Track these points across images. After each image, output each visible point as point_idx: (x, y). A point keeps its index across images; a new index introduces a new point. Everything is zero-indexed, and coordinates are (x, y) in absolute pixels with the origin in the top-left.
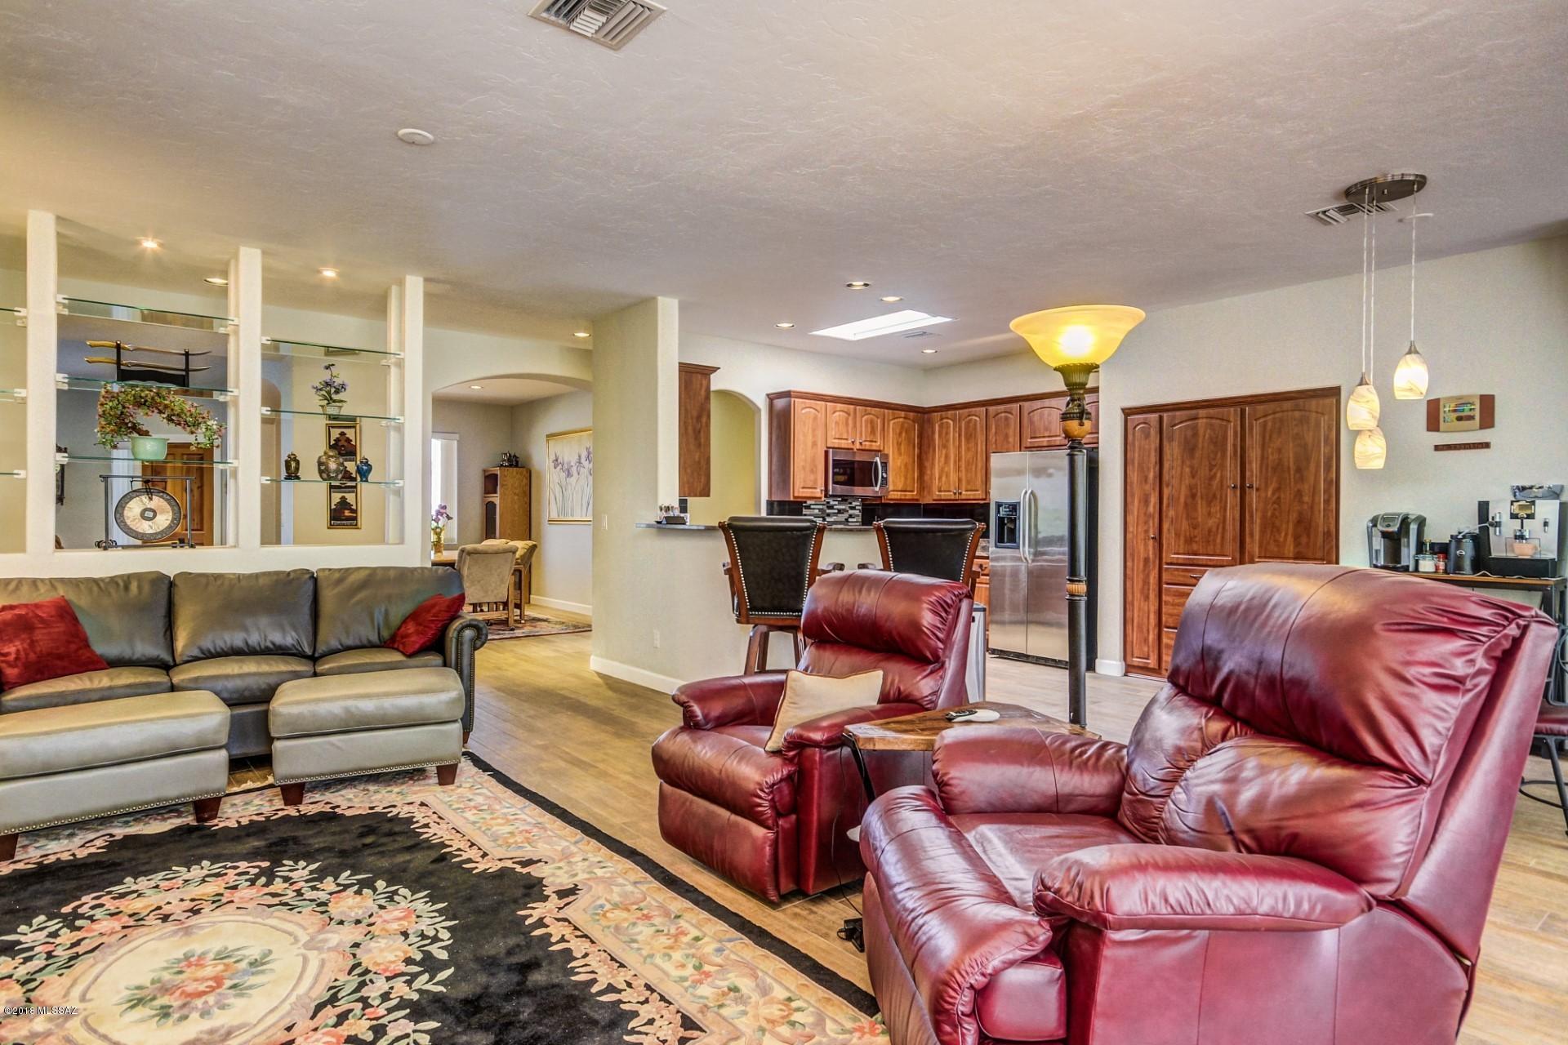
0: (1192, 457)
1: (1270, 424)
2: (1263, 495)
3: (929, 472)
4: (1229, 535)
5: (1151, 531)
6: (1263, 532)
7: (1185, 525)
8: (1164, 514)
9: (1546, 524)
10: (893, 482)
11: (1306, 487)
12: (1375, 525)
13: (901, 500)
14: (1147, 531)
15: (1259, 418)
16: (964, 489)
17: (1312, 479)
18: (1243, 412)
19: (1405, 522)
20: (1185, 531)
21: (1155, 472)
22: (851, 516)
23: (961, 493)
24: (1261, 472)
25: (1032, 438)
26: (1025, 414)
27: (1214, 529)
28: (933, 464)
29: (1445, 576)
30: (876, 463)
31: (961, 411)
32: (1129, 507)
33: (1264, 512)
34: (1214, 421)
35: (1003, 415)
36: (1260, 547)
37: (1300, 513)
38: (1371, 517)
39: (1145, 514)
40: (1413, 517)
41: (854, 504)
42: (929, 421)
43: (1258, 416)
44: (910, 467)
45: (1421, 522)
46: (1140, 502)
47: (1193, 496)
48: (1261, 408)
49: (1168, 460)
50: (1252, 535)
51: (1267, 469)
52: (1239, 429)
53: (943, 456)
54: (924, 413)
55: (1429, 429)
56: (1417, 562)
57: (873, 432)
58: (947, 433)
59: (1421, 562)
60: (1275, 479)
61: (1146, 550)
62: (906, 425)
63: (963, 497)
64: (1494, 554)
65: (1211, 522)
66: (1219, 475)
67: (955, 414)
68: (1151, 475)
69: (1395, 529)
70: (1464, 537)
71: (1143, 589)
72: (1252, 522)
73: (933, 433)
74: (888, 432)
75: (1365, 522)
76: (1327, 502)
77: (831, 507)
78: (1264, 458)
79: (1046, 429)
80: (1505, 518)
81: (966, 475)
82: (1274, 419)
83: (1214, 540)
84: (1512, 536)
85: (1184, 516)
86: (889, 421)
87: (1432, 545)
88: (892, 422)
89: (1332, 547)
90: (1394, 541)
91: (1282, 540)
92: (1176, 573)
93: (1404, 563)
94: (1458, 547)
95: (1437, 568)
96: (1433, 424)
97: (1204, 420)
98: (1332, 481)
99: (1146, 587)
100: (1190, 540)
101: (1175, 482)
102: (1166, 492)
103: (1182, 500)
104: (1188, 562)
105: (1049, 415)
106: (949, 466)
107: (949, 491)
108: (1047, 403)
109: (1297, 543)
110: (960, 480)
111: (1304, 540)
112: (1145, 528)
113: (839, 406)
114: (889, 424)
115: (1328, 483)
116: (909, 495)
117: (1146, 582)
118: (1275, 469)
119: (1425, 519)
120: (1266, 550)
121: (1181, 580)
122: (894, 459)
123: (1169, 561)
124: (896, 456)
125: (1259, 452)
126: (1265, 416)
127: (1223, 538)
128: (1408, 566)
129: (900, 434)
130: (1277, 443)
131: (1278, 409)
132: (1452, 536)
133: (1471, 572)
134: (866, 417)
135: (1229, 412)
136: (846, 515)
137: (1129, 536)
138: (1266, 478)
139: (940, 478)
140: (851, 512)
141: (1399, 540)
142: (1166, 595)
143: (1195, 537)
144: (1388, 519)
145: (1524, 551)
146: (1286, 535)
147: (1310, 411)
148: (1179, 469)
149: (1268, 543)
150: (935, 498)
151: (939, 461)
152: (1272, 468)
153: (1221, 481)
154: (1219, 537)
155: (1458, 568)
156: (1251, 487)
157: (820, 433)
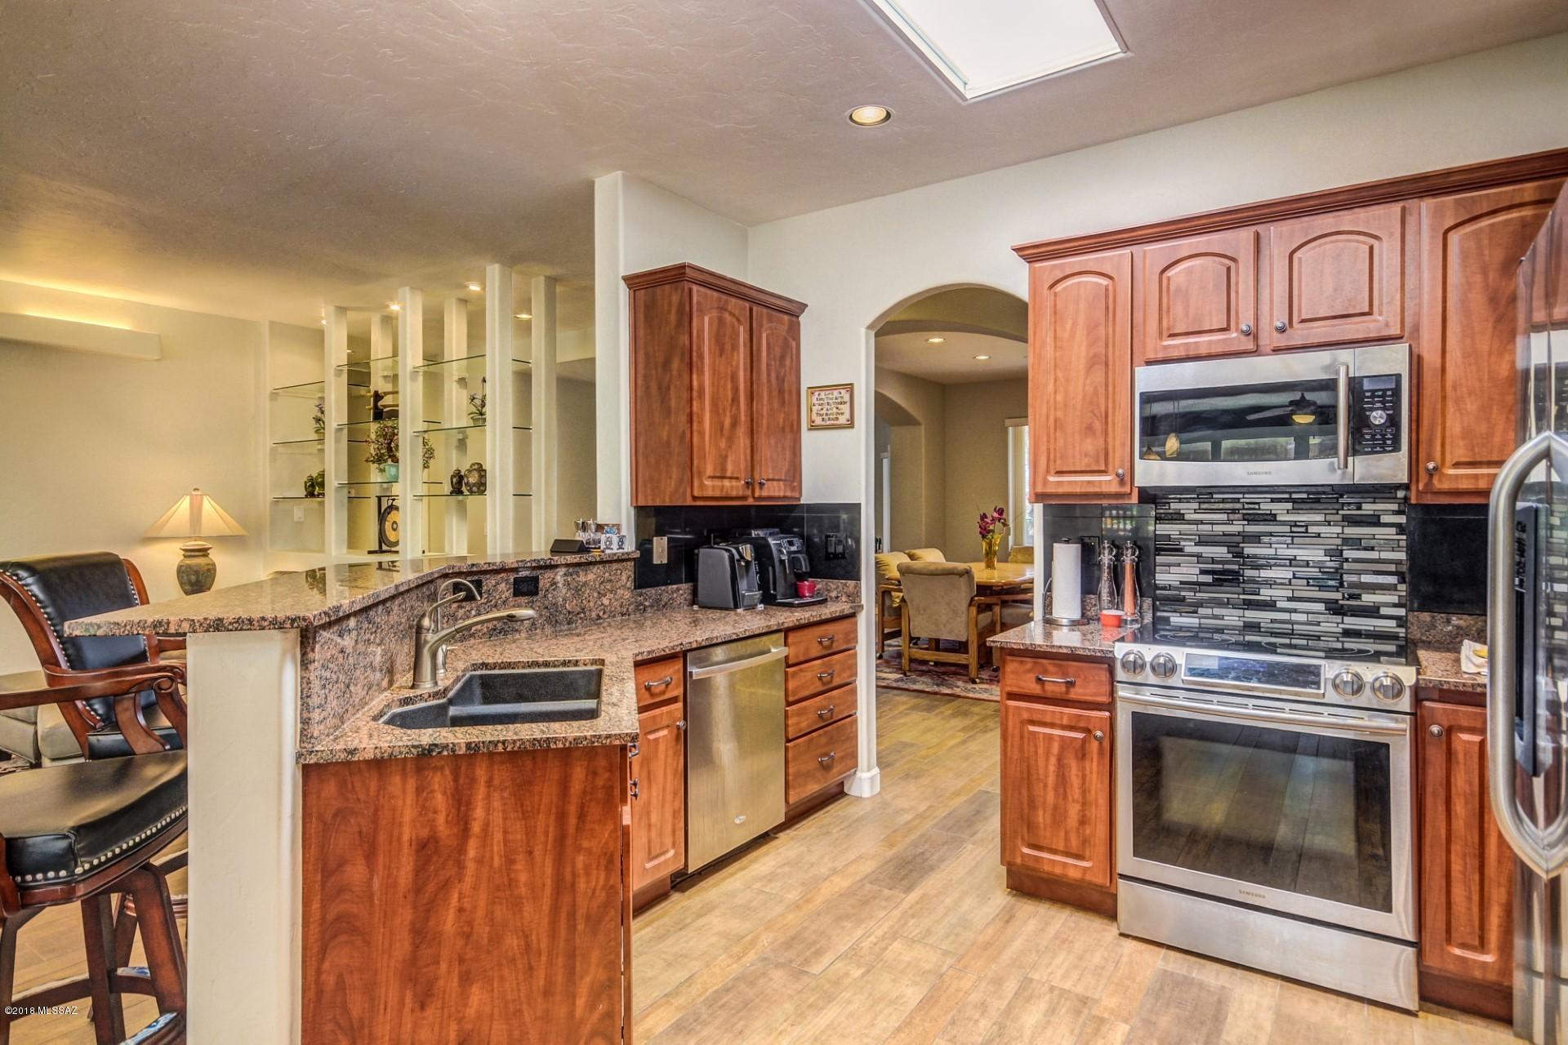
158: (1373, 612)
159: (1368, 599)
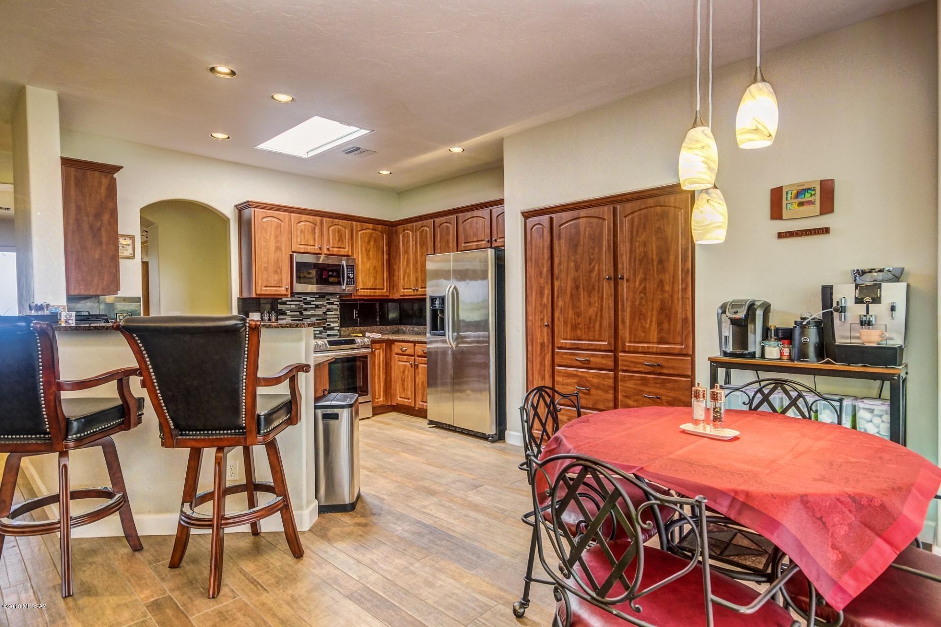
0: (576, 252)
1: (636, 220)
2: (632, 285)
3: (397, 274)
4: (605, 323)
5: (546, 319)
6: (632, 319)
7: (571, 314)
8: (555, 304)
9: (893, 309)
10: (362, 282)
11: (667, 278)
12: (724, 312)
13: (370, 296)
14: (542, 320)
15: (628, 215)
16: (420, 287)
17: (671, 269)
18: (615, 209)
19: (751, 308)
20: (571, 319)
21: (547, 267)
22: (329, 310)
23: (417, 290)
24: (630, 264)
25: (465, 243)
26: (460, 221)
27: (593, 317)
28: (399, 267)
29: (790, 364)
30: (343, 265)
31: (416, 223)
32: (529, 298)
33: (633, 303)
34: (592, 220)
35: (445, 224)
36: (630, 333)
37: (662, 301)
38: (720, 304)
39: (541, 304)
40: (758, 304)
41: (332, 300)
42: (396, 232)
43: (626, 214)
44: (379, 269)
45: (767, 308)
46: (536, 294)
47: (577, 287)
48: (629, 206)
49: (557, 256)
50: (623, 322)
51: (635, 262)
52: (612, 225)
53: (406, 260)
54: (393, 226)
55: (772, 218)
56: (763, 348)
57: (341, 239)
58: (408, 242)
59: (767, 349)
60: (641, 271)
61: (542, 335)
62: (374, 235)
63: (419, 293)
64: (839, 341)
65: (591, 311)
66: (596, 268)
67: (413, 226)
68: (545, 270)
69: (741, 315)
70: (808, 323)
71: (540, 370)
72: (623, 310)
73: (399, 242)
74: (357, 240)
75: (716, 309)
76: (684, 290)
77: (309, 303)
78: (632, 251)
79: (475, 235)
80: (850, 303)
81: (421, 275)
82: (640, 215)
83: (594, 327)
84: (858, 322)
85: (571, 305)
86: (357, 232)
87: (777, 330)
88: (360, 233)
89: (689, 332)
90: (741, 327)
91: (648, 326)
92: (565, 356)
93: (751, 349)
94: (802, 334)
95: (782, 354)
96: (776, 213)
97: (585, 219)
98: (688, 271)
99: (543, 368)
100: (575, 327)
101: (563, 275)
102: (556, 284)
103: (569, 291)
104: (574, 347)
105: (477, 223)
106: (410, 269)
107: (410, 289)
108: (475, 213)
109: (660, 331)
110: (417, 280)
111: (666, 326)
112: (541, 317)
113: (304, 217)
114: (357, 235)
115: (685, 272)
116: (378, 292)
117: (542, 364)
118: (641, 261)
119: (770, 305)
120: (635, 336)
121: (569, 362)
122: (362, 262)
123: (559, 345)
124: (365, 260)
125: (628, 245)
126: (633, 213)
127: (601, 325)
128: (755, 352)
129: (369, 242)
130: (642, 238)
131: (642, 207)
132: (796, 322)
133: (815, 360)
134: (332, 228)
135: (604, 211)
136: (324, 309)
137: (530, 324)
138: (635, 270)
139: (404, 278)
140: (328, 307)
141: (747, 326)
142: (558, 376)
143: (579, 324)
144: (736, 305)
145: (871, 338)
146: (651, 321)
147: (669, 206)
148: (565, 264)
149: (637, 329)
150: (402, 294)
151: (403, 264)
152: (639, 260)
153: (599, 274)
154: (598, 324)
155: (803, 355)
156: (622, 278)
157: (284, 239)
158: (332, 329)
159: (332, 325)
